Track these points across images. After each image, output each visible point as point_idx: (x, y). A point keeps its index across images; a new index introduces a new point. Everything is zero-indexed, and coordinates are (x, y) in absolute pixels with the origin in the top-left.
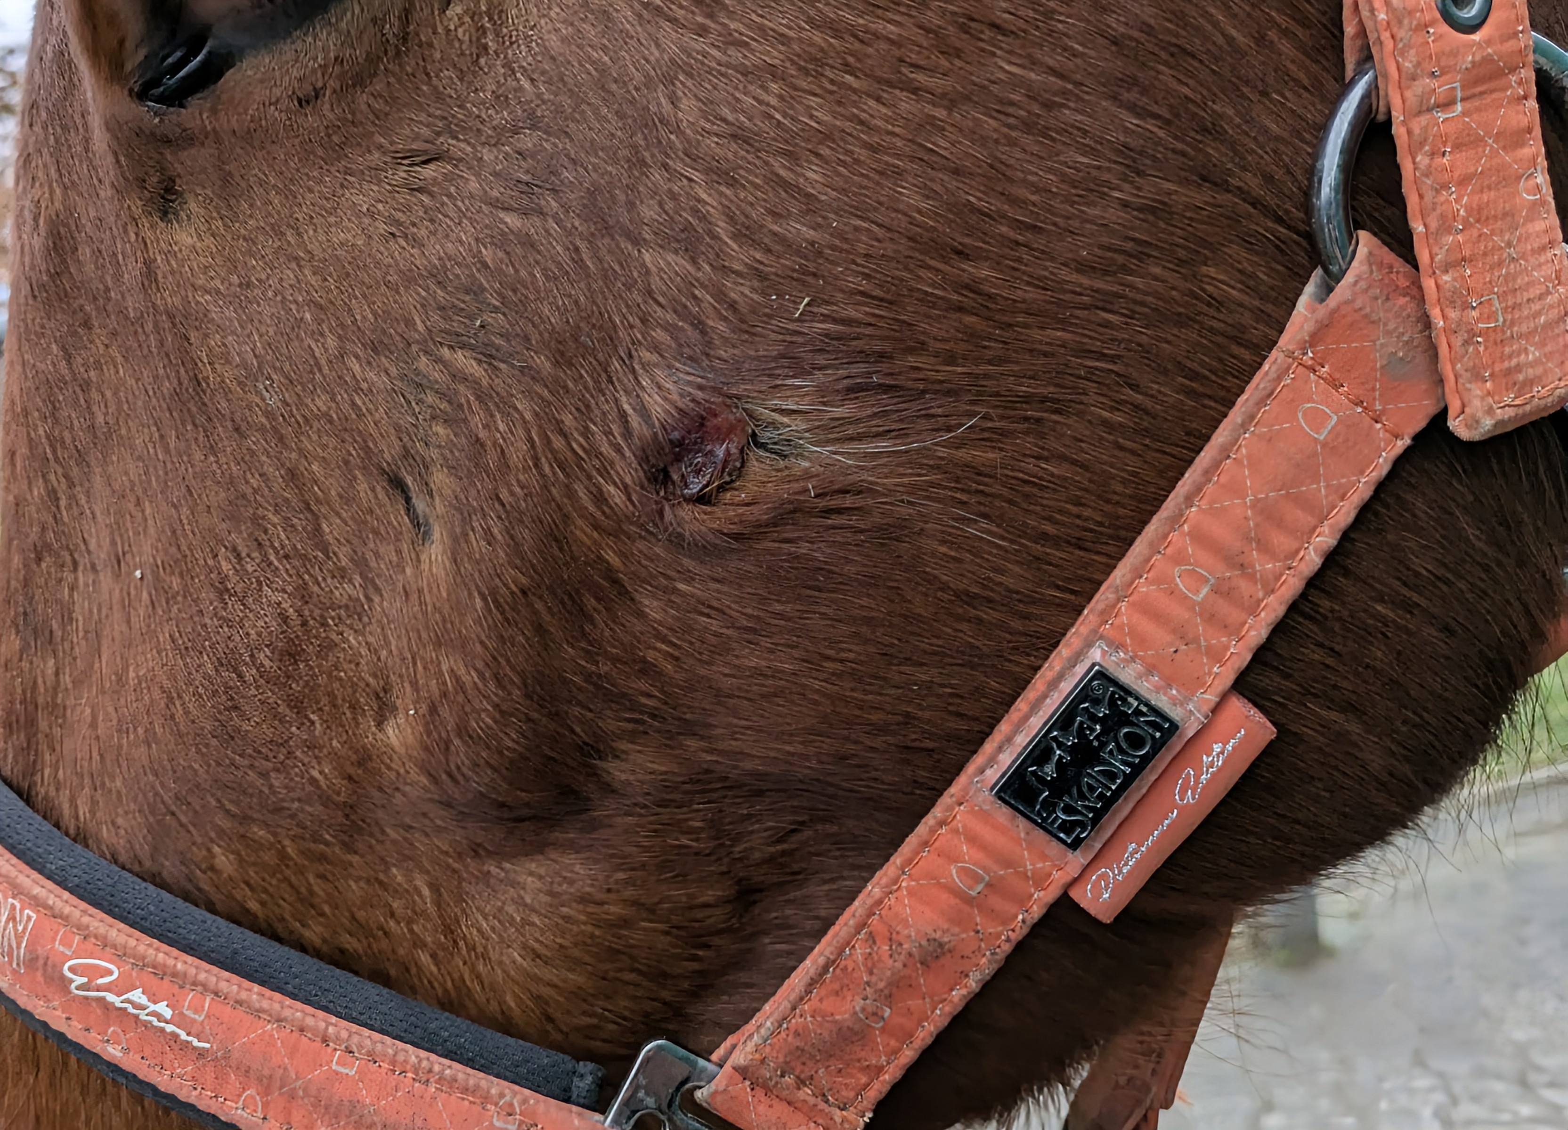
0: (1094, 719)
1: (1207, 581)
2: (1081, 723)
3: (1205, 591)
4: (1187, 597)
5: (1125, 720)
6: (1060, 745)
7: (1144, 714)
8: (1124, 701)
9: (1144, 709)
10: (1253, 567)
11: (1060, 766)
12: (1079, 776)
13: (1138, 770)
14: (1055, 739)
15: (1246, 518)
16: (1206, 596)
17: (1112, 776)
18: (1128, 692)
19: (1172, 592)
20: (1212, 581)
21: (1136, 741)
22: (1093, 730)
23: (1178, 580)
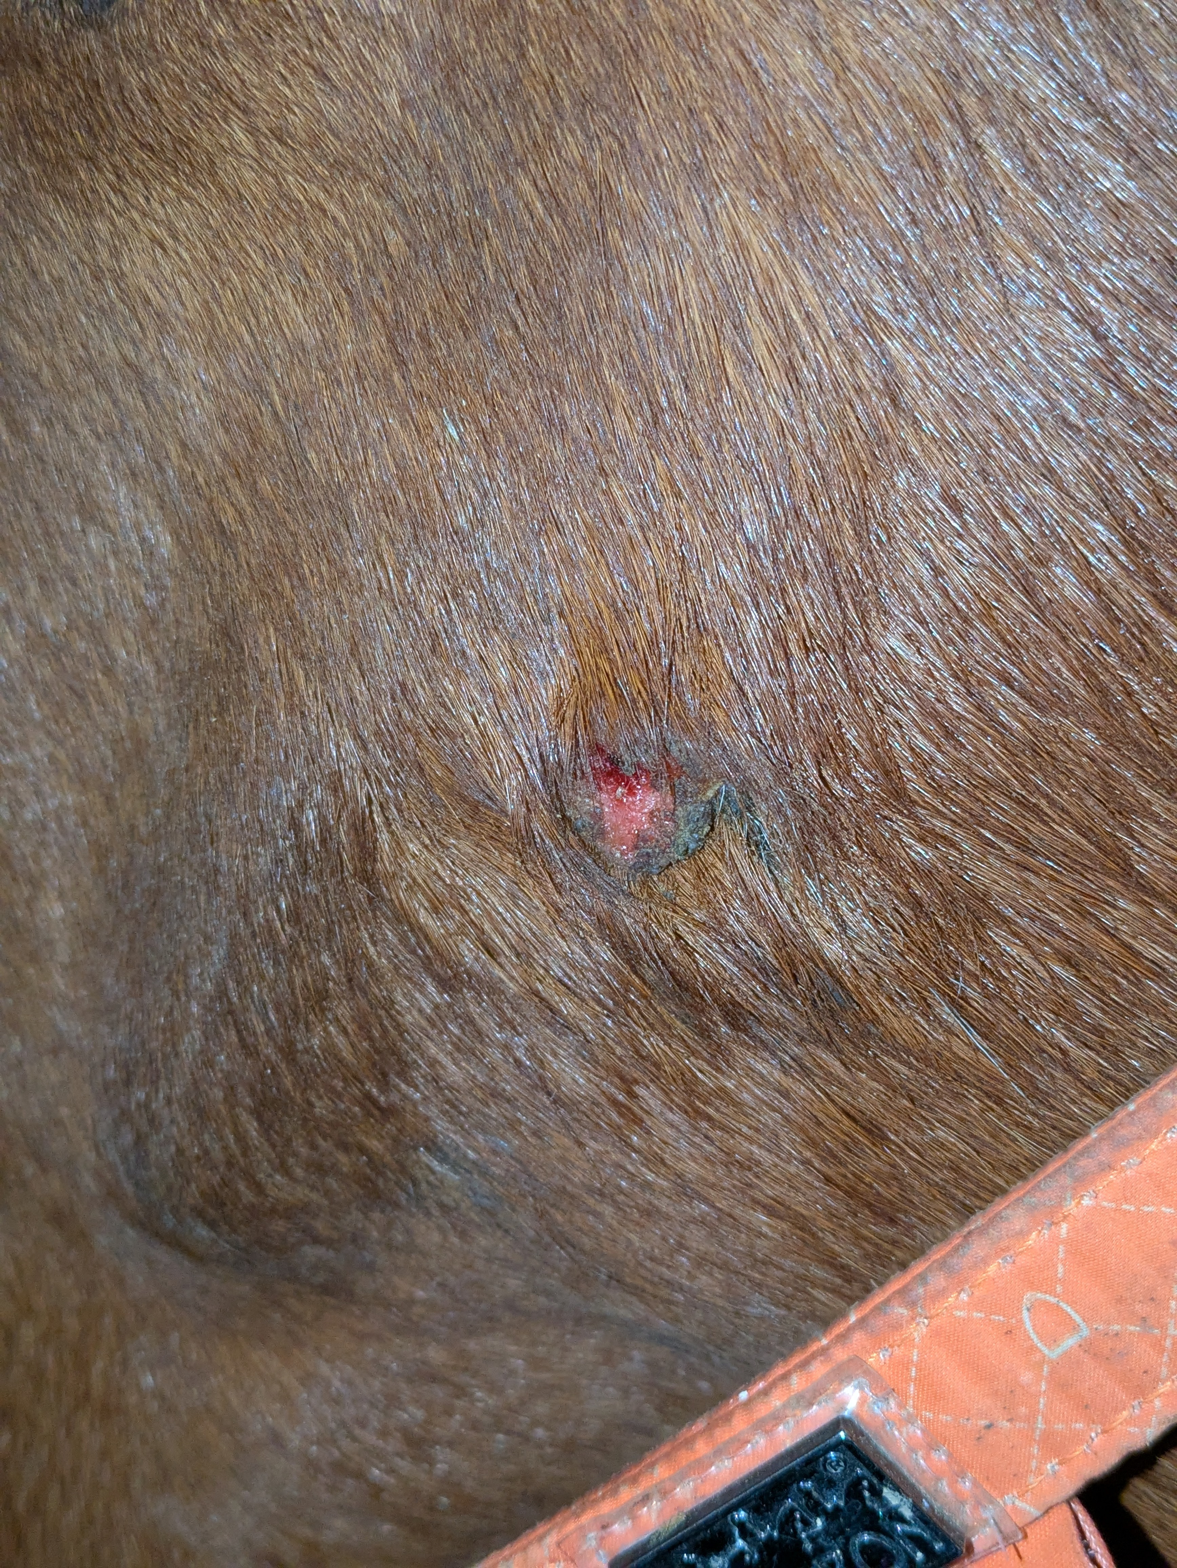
0: (816, 1508)
1: (1076, 1328)
2: (792, 1511)
3: (1070, 1342)
4: (1033, 1349)
5: (871, 1522)
6: (745, 1533)
7: (902, 1519)
8: (876, 1493)
9: (907, 1513)
10: (1164, 1328)
14: (741, 1526)
16: (1066, 1354)
19: (1009, 1332)
20: (1085, 1332)
22: (806, 1523)
23: (1025, 1314)
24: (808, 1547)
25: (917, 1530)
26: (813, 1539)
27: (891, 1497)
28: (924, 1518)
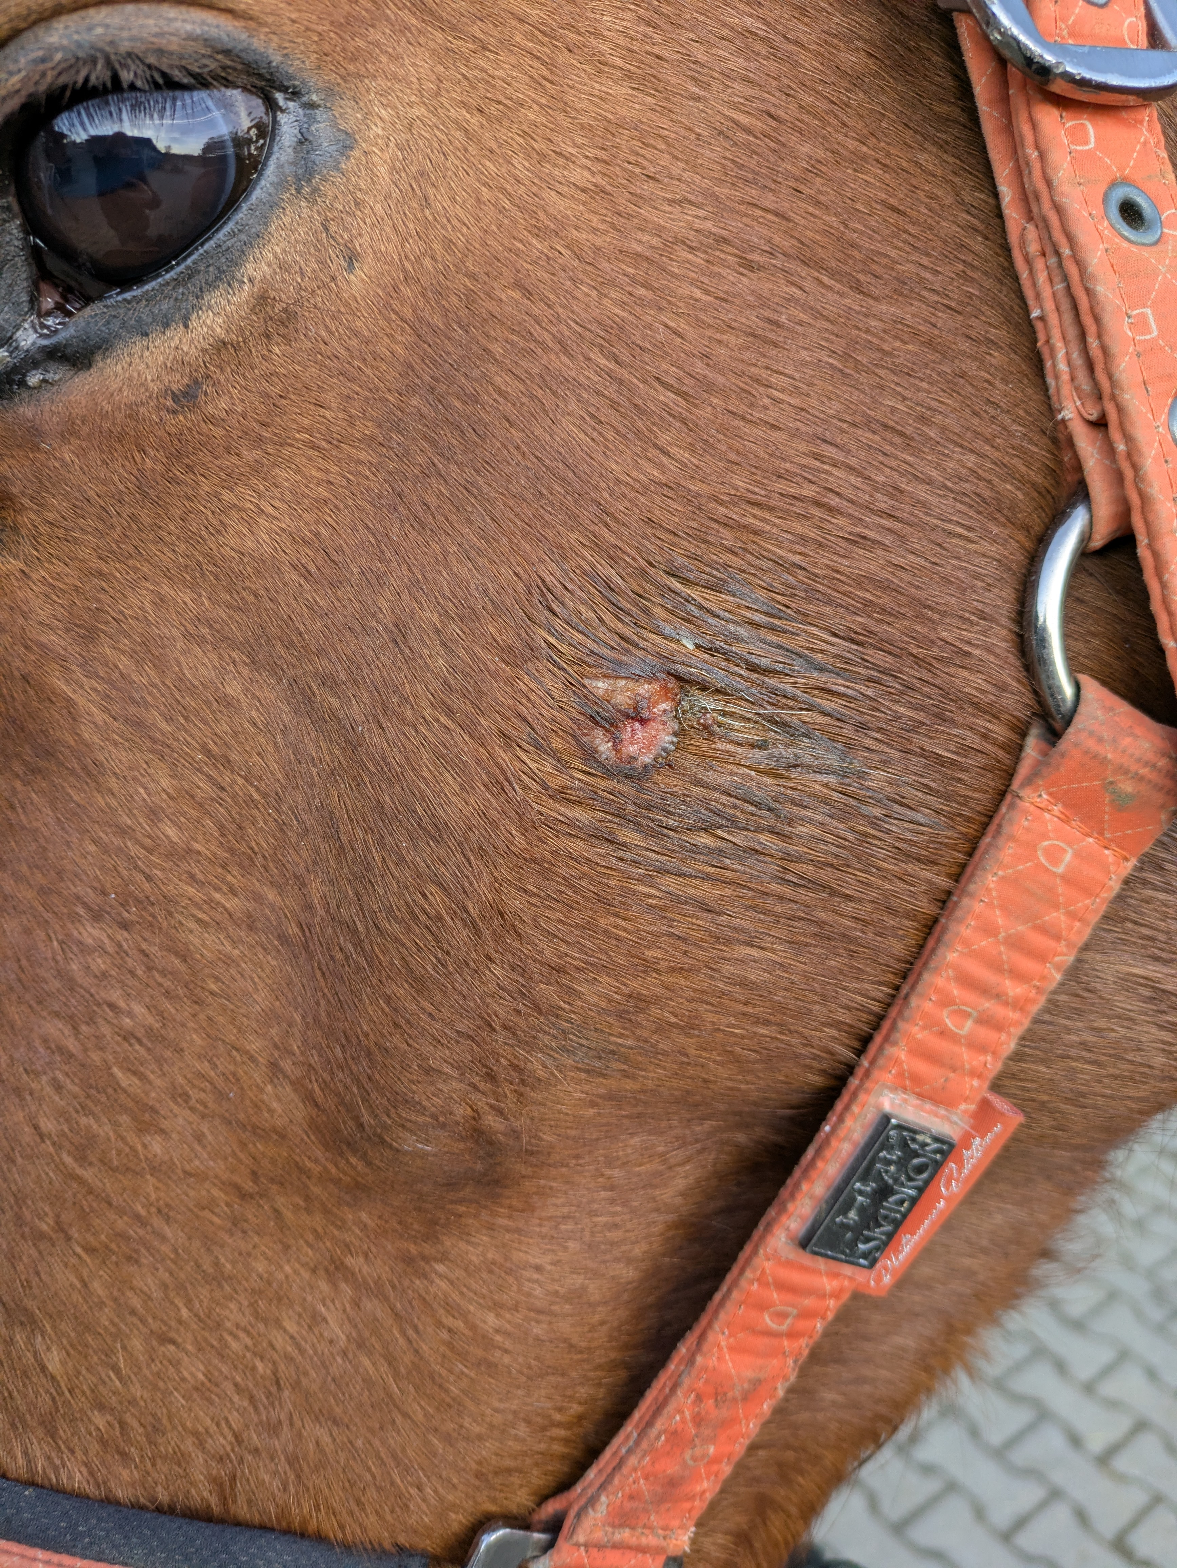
1: (969, 1015)
2: (879, 1170)
3: (969, 1024)
4: (955, 1034)
5: (914, 1154)
6: (861, 1192)
7: (927, 1145)
8: (914, 1140)
9: (928, 1141)
10: (1006, 994)
11: (862, 1210)
12: (877, 1210)
13: (921, 1190)
15: (1000, 953)
16: (970, 1029)
17: (901, 1202)
18: (915, 1132)
19: (944, 1033)
20: (975, 1014)
21: (920, 1169)
23: (947, 1021)
24: (890, 1181)
25: (935, 1146)
26: (892, 1177)
27: (920, 1138)
28: (936, 1139)
